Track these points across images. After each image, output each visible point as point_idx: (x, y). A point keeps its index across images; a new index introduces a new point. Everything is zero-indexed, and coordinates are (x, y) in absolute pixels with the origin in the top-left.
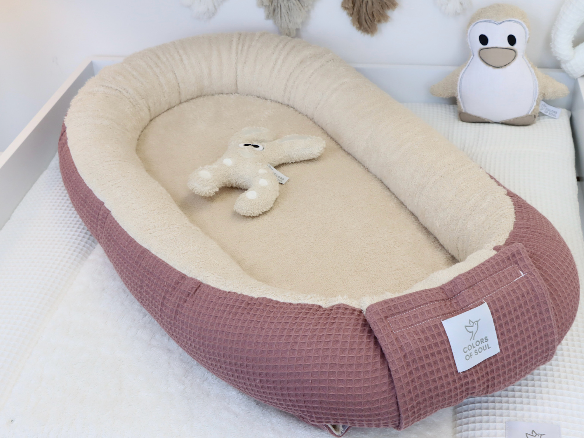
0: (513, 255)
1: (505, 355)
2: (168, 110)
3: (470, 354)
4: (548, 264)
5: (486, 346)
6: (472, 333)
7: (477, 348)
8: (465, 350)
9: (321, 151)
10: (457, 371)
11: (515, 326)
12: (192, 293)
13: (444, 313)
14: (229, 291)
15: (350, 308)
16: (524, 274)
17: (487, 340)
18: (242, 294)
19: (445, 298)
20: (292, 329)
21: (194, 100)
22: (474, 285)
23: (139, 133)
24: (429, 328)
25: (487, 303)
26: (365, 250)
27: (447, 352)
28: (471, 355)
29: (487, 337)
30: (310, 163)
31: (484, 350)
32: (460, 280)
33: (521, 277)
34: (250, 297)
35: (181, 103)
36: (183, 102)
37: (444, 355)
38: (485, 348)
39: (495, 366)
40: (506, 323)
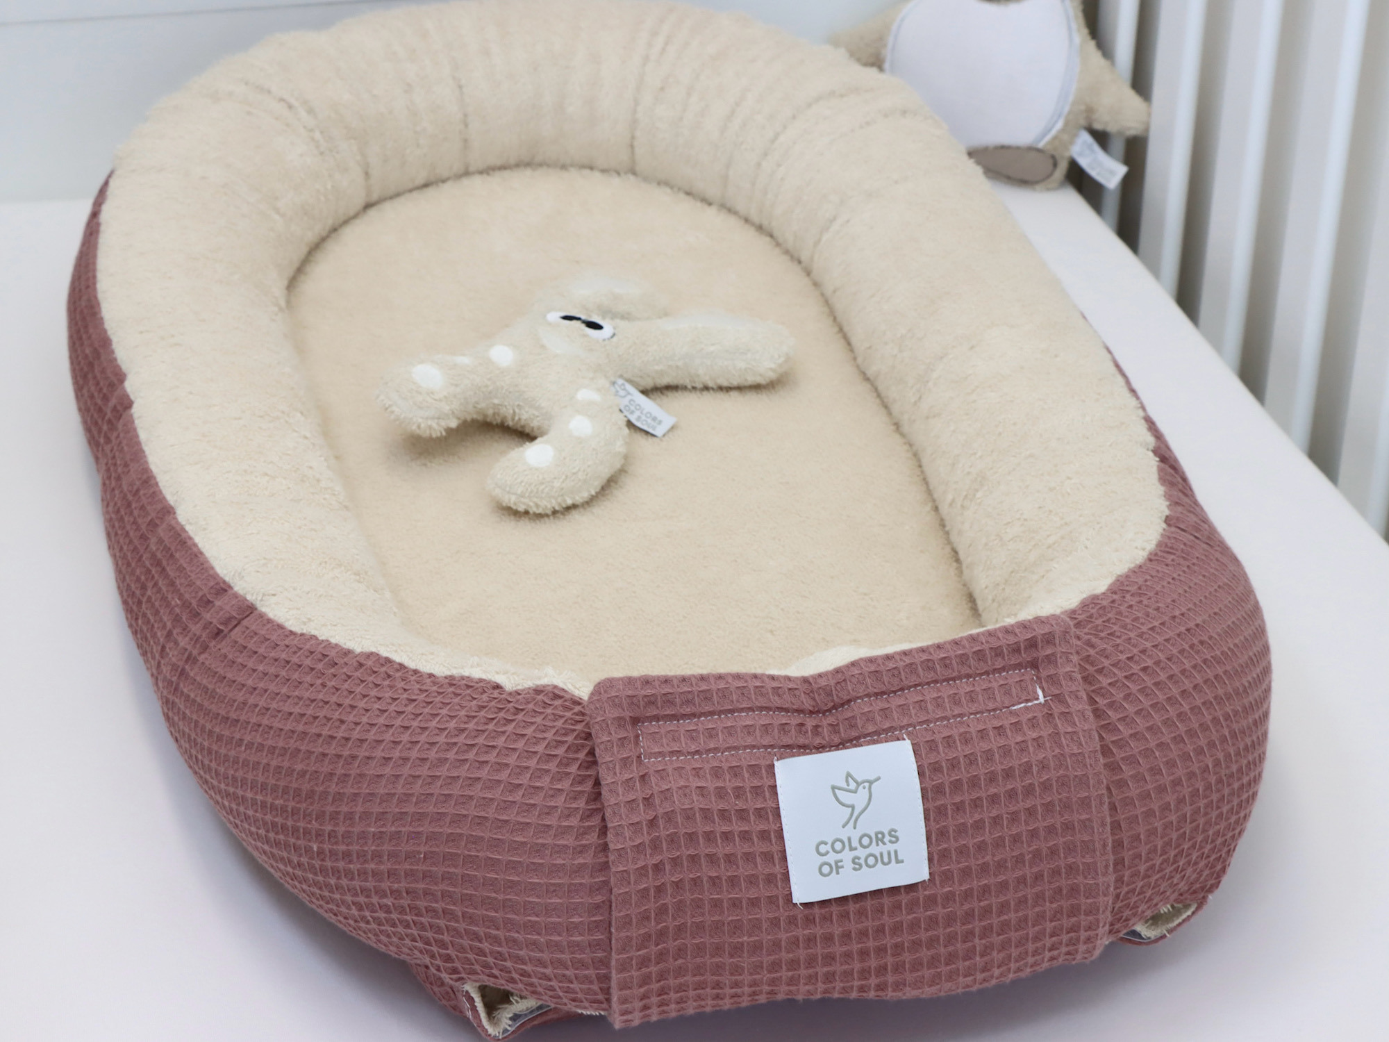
1: (940, 891)
3: (836, 863)
5: (889, 853)
6: (850, 809)
7: (861, 853)
8: (823, 849)
9: (780, 365)
10: (789, 896)
11: (982, 821)
12: (226, 631)
13: (790, 743)
15: (567, 696)
16: (1045, 697)
17: (893, 839)
18: (328, 641)
22: (893, 692)
24: (735, 771)
25: (913, 745)
27: (770, 841)
28: (838, 867)
29: (896, 831)
31: (883, 863)
33: (1036, 702)
34: (343, 649)
35: (467, 173)
36: (473, 173)
37: (759, 847)
38: (886, 860)
39: (908, 914)
40: (959, 807)
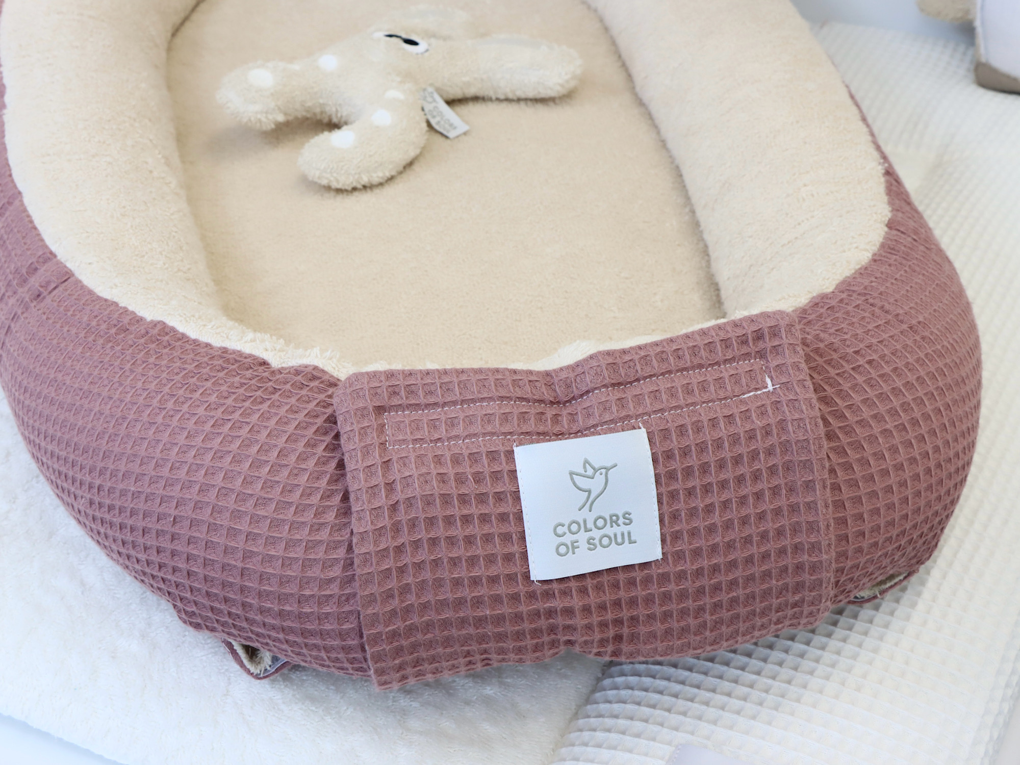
0: (761, 336)
1: (671, 568)
3: (573, 543)
5: (623, 534)
6: (586, 494)
7: (596, 534)
8: (560, 530)
9: (567, 81)
10: (527, 574)
11: (712, 505)
13: (529, 429)
16: (773, 385)
17: (627, 521)
22: (629, 383)
24: (476, 456)
25: (648, 433)
27: (509, 523)
28: (574, 548)
29: (629, 514)
31: (617, 543)
33: (764, 390)
37: (498, 528)
38: (619, 540)
39: (643, 589)
40: (690, 492)
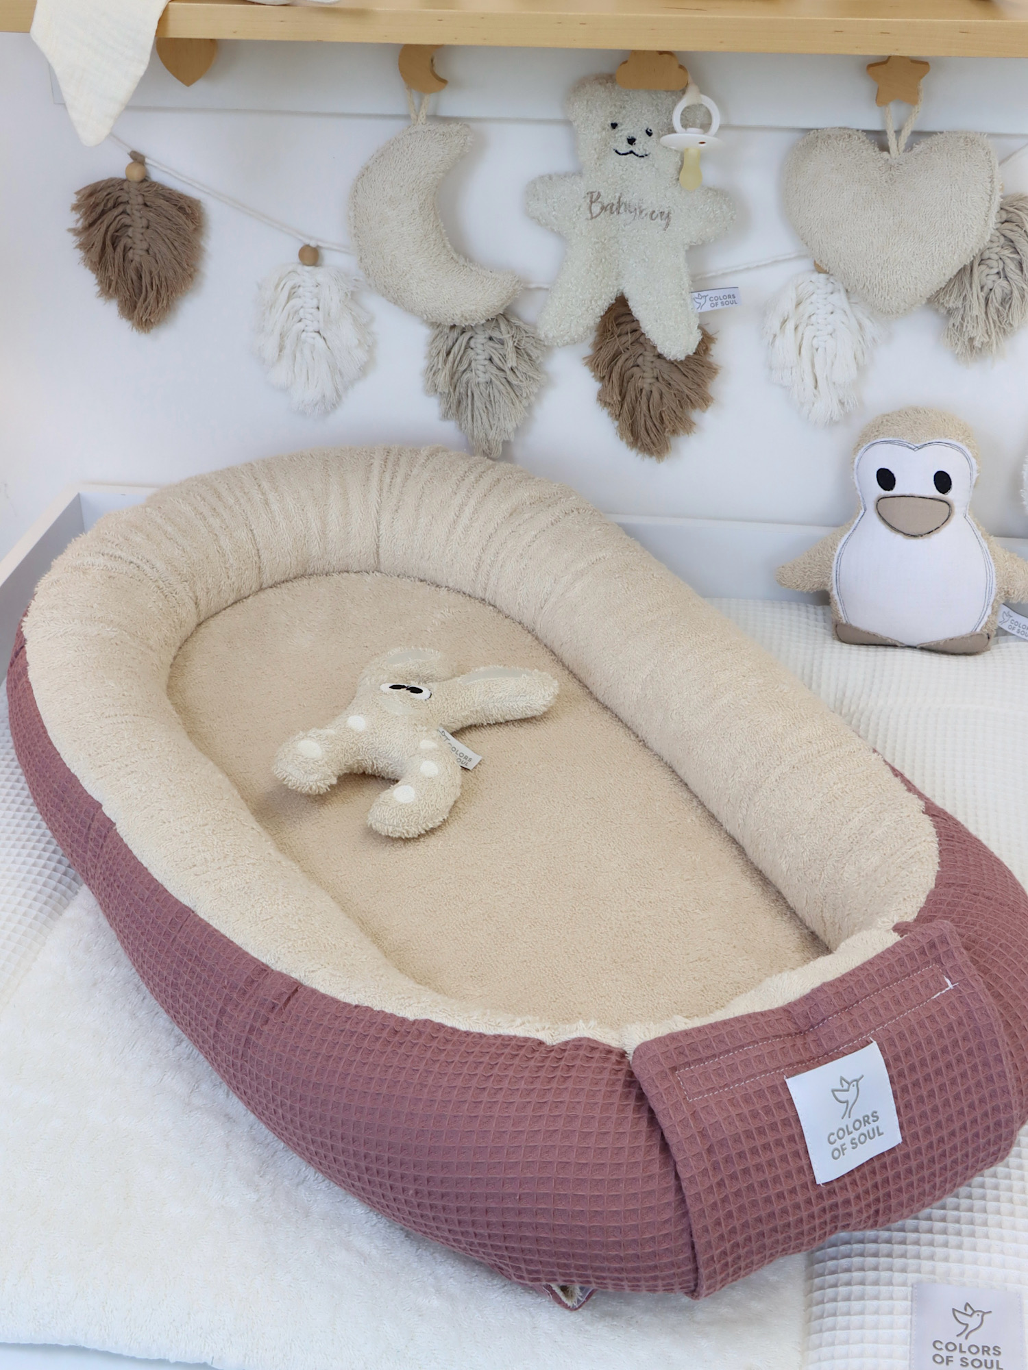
0: (933, 945)
1: (911, 1149)
2: (235, 603)
3: (842, 1146)
4: (1002, 963)
5: (873, 1130)
6: (846, 1104)
7: (856, 1134)
9: (550, 702)
10: (814, 1181)
11: (932, 1091)
12: (280, 1005)
13: (791, 1061)
14: (357, 1003)
15: (601, 1047)
16: (952, 984)
17: (875, 1119)
18: (383, 1012)
19: (793, 1030)
20: (484, 1089)
21: (289, 585)
22: (852, 1005)
23: (174, 651)
24: (760, 1094)
25: (878, 1044)
26: (634, 916)
27: (795, 1142)
28: (843, 1150)
29: (876, 1112)
30: (526, 725)
31: (871, 1138)
32: (823, 996)
33: (947, 989)
34: (398, 1018)
35: (261, 589)
36: (266, 588)
37: (788, 1150)
38: (872, 1135)
39: (892, 1170)
40: (916, 1084)
